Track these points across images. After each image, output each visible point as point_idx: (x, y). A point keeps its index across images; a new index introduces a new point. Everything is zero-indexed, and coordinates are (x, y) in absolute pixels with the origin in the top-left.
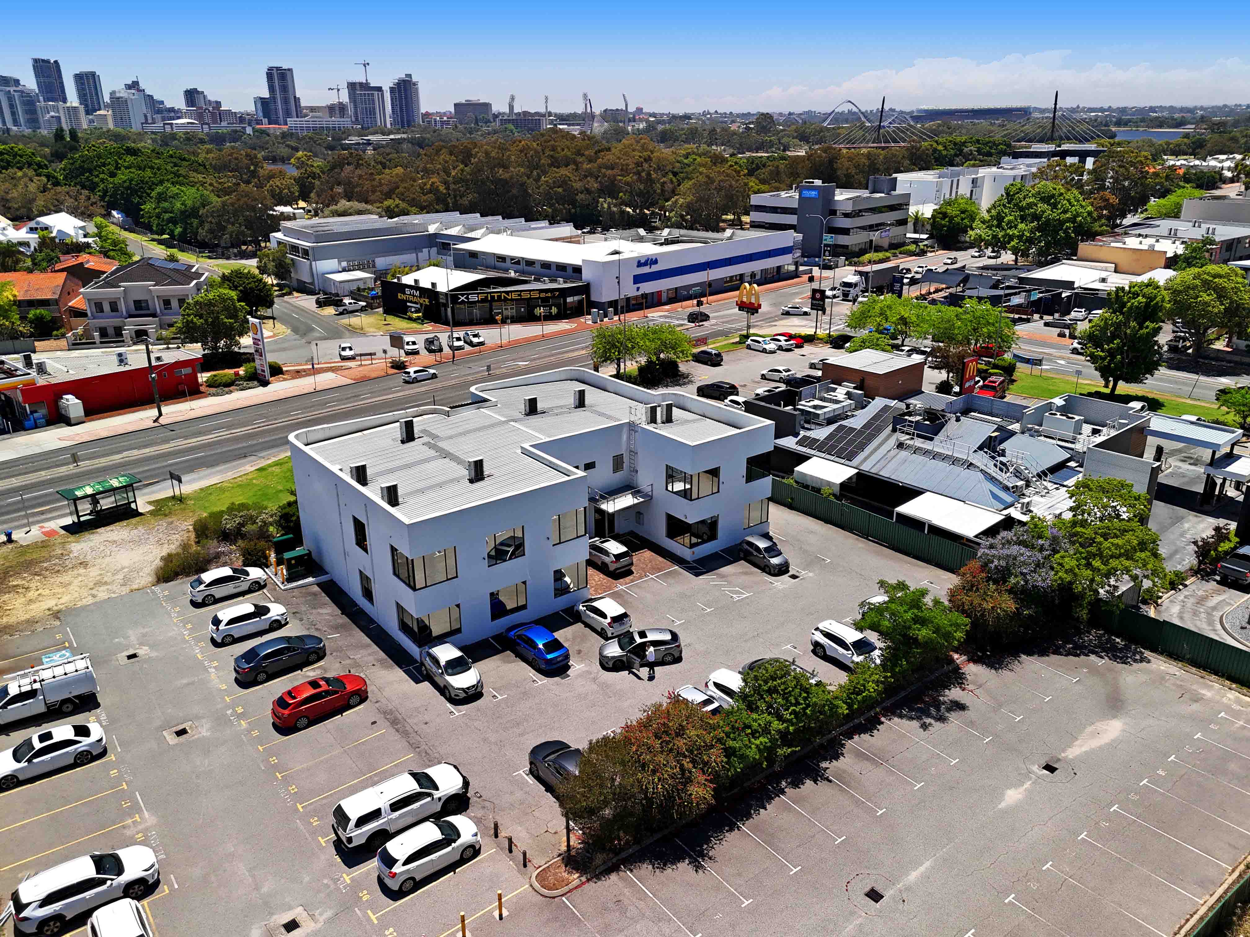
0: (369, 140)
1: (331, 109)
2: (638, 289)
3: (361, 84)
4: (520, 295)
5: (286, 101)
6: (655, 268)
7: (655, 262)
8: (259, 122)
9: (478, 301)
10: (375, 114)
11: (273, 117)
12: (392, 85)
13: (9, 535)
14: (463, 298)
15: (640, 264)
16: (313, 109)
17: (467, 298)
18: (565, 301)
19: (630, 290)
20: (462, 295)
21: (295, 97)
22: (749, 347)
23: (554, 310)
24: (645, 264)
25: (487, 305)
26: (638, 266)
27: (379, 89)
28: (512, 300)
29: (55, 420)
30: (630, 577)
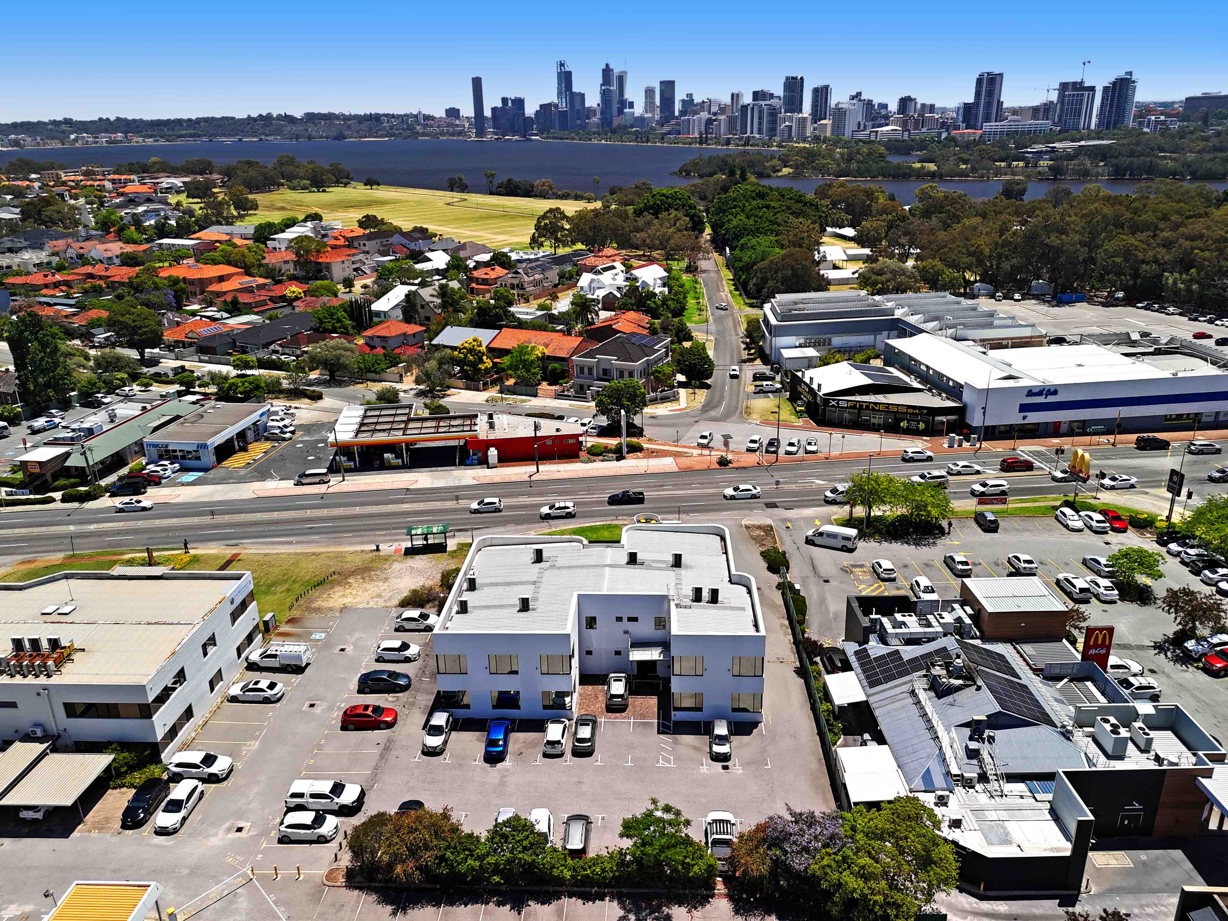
0: (1055, 147)
1: (1035, 111)
2: (1024, 418)
3: (1074, 83)
4: (887, 408)
5: (988, 105)
6: (1051, 399)
7: (1055, 393)
8: (957, 128)
9: (847, 408)
10: (1079, 115)
11: (972, 122)
12: (1107, 85)
13: (378, 546)
14: (833, 403)
15: (1031, 393)
16: (1015, 111)
17: (838, 403)
18: (933, 419)
19: (1015, 418)
20: (834, 400)
21: (999, 101)
22: (1057, 518)
23: (922, 426)
24: (1040, 393)
25: (856, 411)
26: (1027, 396)
27: (1092, 89)
28: (879, 410)
29: (484, 462)
30: (618, 715)
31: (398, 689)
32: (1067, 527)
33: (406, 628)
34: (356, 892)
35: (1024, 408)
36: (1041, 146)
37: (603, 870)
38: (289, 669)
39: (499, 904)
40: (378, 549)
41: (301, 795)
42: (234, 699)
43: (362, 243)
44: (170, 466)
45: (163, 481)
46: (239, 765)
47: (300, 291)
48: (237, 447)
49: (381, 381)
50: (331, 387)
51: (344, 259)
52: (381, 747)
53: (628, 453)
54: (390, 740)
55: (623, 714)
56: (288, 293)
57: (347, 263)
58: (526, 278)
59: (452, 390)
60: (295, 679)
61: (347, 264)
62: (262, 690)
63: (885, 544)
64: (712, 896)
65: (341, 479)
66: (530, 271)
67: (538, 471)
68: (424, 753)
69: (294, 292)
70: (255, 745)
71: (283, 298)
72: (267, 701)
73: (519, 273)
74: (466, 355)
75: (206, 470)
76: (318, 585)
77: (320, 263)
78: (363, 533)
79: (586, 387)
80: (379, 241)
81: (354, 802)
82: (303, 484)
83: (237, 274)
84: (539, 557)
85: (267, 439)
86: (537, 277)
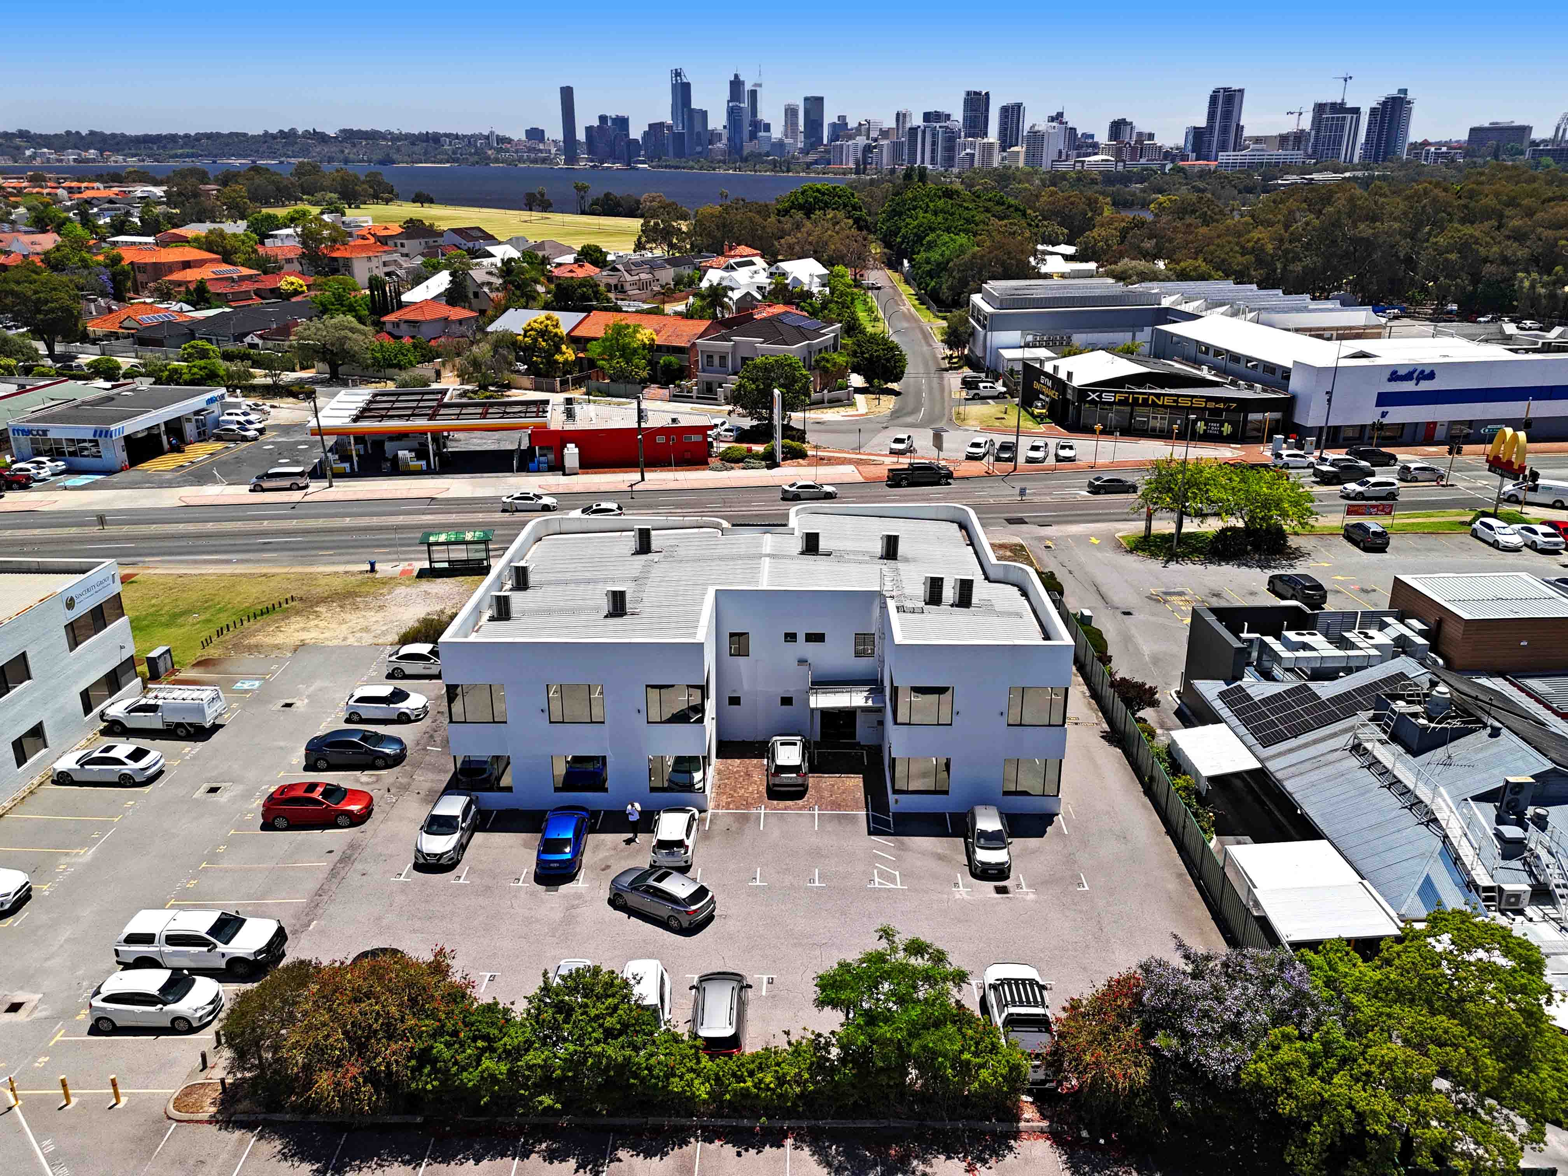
0: (1312, 179)
1: (1283, 139)
2: (1384, 415)
3: (1333, 105)
4: (1176, 401)
5: (1225, 130)
6: (1425, 386)
7: (1431, 376)
8: (1185, 158)
9: (1114, 403)
10: (1340, 144)
11: (1204, 151)
12: (1374, 105)
13: (372, 565)
14: (1093, 396)
15: (1395, 376)
16: (1258, 140)
17: (1100, 397)
18: (1246, 417)
19: (1369, 415)
20: (1094, 392)
21: (1238, 125)
22: (1475, 534)
23: (1227, 429)
24: (1408, 377)
25: (1128, 409)
26: (1390, 380)
27: (1356, 111)
28: (1163, 406)
29: (558, 467)
30: (790, 803)
31: (380, 762)
32: (1495, 545)
33: (408, 672)
34: (238, 1134)
35: (1384, 399)
36: (1295, 177)
37: (781, 1080)
38: (181, 732)
39: (551, 1156)
40: (373, 570)
41: (148, 939)
42: (63, 779)
43: (399, 242)
44: (48, 463)
45: (34, 485)
46: (42, 890)
47: (301, 282)
48: (166, 446)
50: (331, 386)
51: (371, 254)
52: (335, 857)
53: (784, 459)
54: (354, 846)
55: (800, 802)
56: (283, 285)
57: (374, 260)
58: (628, 277)
59: (514, 391)
60: (189, 748)
62: (117, 761)
63: (1212, 568)
64: (1016, 1135)
65: (327, 484)
66: (633, 268)
67: (643, 479)
68: (417, 867)
69: (292, 284)
70: (86, 855)
71: (276, 292)
72: (126, 781)
73: (619, 270)
74: (535, 340)
75: (109, 472)
76: (262, 614)
77: (335, 259)
78: (352, 551)
79: (715, 385)
80: (423, 241)
81: (260, 952)
82: (264, 490)
83: (212, 261)
84: (644, 544)
85: (219, 438)
86: (643, 276)
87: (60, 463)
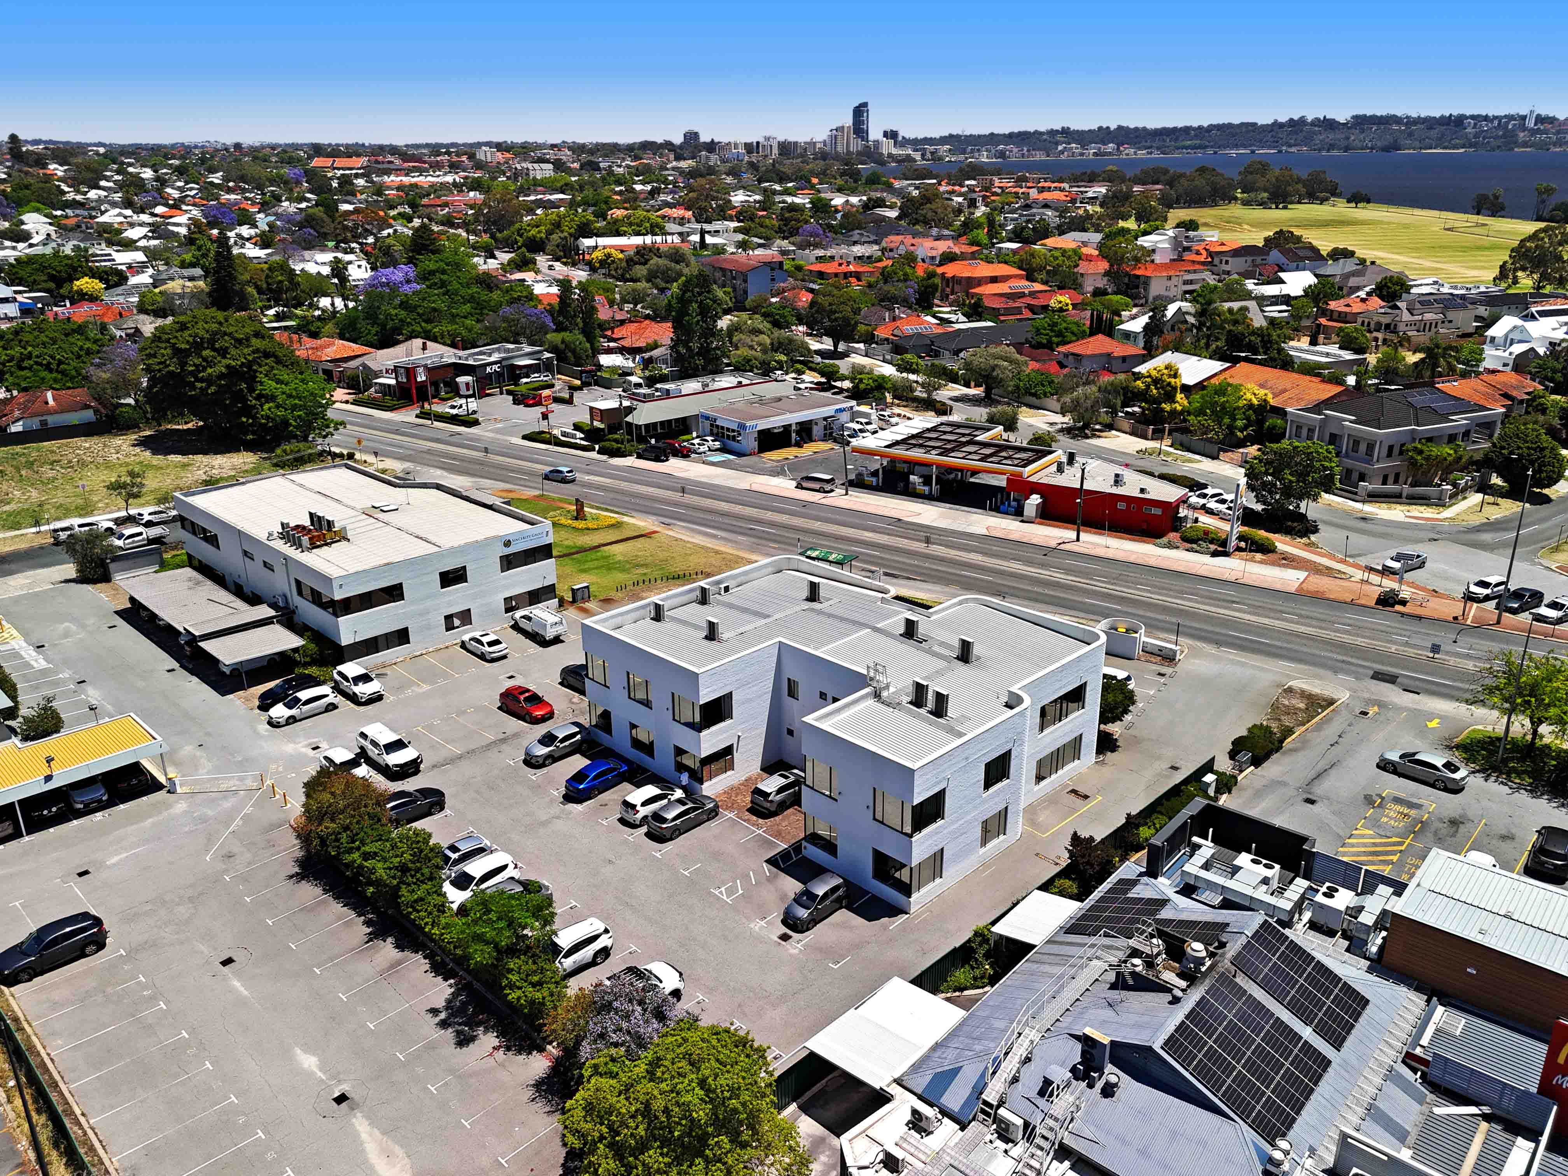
29: (1022, 513)
30: (755, 818)
34: (299, 839)
38: (538, 638)
39: (367, 922)
42: (463, 645)
43: (1224, 259)
44: (711, 443)
46: (389, 699)
47: (1068, 301)
49: (1039, 408)
50: (979, 406)
51: (1171, 273)
52: (502, 736)
54: (516, 735)
55: (760, 821)
56: (1053, 303)
59: (1114, 432)
60: (534, 649)
61: (1174, 281)
65: (844, 492)
67: (1078, 540)
68: (524, 762)
69: (1060, 302)
70: (426, 687)
71: (1045, 309)
72: (482, 657)
74: (1148, 387)
75: (739, 454)
76: (675, 578)
77: (1138, 277)
81: (397, 766)
82: (803, 488)
83: (1017, 277)
85: (835, 441)
86: (1429, 316)
87: (717, 443)
